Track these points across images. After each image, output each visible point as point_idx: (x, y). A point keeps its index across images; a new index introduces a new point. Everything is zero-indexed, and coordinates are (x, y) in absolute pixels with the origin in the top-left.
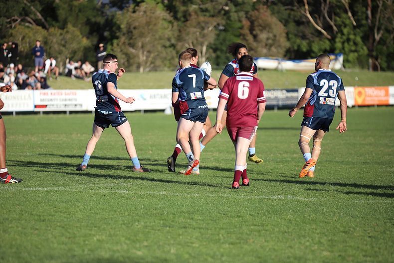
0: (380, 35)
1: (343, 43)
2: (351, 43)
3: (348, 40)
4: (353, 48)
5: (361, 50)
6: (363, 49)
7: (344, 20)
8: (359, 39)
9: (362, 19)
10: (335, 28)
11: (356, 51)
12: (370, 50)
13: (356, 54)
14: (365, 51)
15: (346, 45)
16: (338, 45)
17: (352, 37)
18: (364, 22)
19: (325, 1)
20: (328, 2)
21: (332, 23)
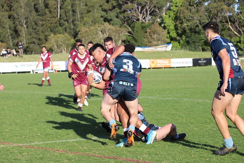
10: (242, 32)
16: (242, 39)
19: (237, 21)
20: (238, 21)
21: (241, 30)
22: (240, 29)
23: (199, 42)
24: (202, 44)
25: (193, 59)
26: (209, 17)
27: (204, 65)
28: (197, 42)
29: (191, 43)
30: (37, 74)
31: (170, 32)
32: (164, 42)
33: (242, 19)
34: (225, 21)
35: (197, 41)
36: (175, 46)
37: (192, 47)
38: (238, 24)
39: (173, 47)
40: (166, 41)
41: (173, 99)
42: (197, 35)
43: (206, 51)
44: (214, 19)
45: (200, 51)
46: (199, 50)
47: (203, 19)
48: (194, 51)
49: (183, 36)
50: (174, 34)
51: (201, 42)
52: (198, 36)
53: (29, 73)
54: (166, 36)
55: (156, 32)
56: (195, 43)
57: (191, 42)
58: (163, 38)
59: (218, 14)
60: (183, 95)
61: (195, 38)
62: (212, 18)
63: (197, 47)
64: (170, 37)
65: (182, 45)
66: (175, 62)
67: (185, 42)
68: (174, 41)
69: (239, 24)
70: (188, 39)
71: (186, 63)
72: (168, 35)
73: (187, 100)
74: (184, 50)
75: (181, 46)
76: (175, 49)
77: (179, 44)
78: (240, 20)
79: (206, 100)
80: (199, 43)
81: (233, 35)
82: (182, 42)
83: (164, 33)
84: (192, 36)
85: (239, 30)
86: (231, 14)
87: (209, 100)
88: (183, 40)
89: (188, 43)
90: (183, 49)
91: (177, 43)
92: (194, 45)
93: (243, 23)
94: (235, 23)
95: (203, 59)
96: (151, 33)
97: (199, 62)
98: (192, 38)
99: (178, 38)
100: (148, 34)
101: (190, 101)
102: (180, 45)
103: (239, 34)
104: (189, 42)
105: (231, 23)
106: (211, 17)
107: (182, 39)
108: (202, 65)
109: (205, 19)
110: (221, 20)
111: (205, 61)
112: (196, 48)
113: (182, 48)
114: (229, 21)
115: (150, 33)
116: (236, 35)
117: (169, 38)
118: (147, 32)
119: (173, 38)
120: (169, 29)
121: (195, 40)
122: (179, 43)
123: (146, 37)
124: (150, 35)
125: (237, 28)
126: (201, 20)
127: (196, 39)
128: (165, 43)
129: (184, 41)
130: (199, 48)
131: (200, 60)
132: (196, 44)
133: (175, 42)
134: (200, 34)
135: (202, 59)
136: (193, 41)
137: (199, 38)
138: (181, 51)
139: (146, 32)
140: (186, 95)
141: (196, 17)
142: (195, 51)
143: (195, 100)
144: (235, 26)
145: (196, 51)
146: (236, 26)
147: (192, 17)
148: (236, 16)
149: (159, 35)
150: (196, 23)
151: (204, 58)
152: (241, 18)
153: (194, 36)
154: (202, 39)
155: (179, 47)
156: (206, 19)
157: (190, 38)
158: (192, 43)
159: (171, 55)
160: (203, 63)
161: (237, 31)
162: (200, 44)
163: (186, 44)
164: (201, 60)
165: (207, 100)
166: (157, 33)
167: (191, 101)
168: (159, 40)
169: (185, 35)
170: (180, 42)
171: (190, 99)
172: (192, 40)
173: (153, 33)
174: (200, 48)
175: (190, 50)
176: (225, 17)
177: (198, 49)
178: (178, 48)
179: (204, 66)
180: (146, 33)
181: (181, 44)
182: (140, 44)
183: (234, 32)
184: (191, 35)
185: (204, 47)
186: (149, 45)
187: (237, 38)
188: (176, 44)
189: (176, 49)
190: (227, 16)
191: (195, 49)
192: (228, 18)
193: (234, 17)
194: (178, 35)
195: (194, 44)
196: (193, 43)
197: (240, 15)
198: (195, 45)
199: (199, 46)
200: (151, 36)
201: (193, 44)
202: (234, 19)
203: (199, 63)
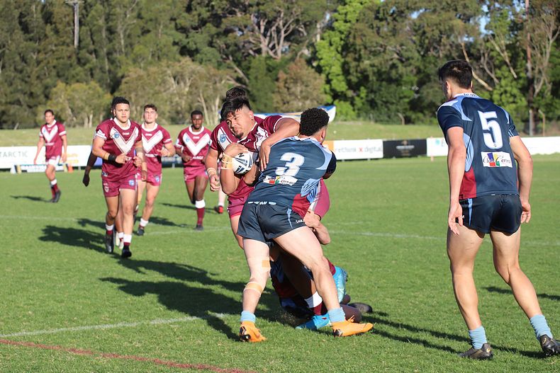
0: (540, 87)
1: (501, 94)
2: (508, 95)
3: (506, 92)
4: (511, 100)
5: (519, 101)
6: (521, 100)
7: (503, 73)
8: (515, 91)
9: (521, 72)
10: (496, 80)
11: (514, 102)
12: (529, 102)
13: (514, 106)
14: (523, 102)
15: (503, 96)
16: (496, 97)
17: (509, 89)
18: (522, 75)
19: (484, 54)
20: (486, 55)
21: (493, 76)
22: (491, 72)
23: (399, 102)
24: (404, 107)
25: (384, 142)
26: (421, 46)
27: (409, 155)
28: (392, 103)
29: (379, 106)
30: (25, 174)
31: (331, 80)
32: (318, 102)
33: (496, 51)
34: (457, 54)
35: (394, 101)
36: (344, 112)
37: (381, 114)
38: (488, 63)
39: (339, 114)
40: (322, 100)
41: (338, 232)
42: (393, 87)
43: (413, 123)
44: (431, 50)
45: (401, 124)
46: (398, 120)
47: (406, 51)
48: (387, 122)
49: (362, 88)
50: (341, 85)
51: (401, 101)
52: (396, 90)
53: (7, 173)
54: (322, 90)
55: (301, 79)
56: (388, 105)
57: (379, 102)
58: (315, 93)
59: (442, 40)
60: (360, 223)
61: (388, 93)
62: (427, 47)
63: (393, 114)
64: (332, 90)
65: (359, 110)
66: (342, 149)
67: (366, 103)
68: (340, 100)
69: (490, 62)
70: (372, 96)
71: (368, 150)
72: (327, 87)
73: (371, 234)
74: (365, 120)
75: (356, 111)
76: (343, 117)
77: (351, 108)
78: (492, 53)
79: (412, 236)
80: (397, 105)
81: (477, 87)
82: (358, 102)
83: (318, 81)
84: (383, 89)
85: (489, 76)
86: (471, 40)
87: (421, 236)
88: (362, 98)
89: (372, 104)
90: (361, 119)
91: (348, 104)
92: (386, 109)
93: (497, 59)
94: (480, 59)
95: (407, 141)
96: (288, 81)
97: (399, 147)
98: (381, 93)
99: (350, 93)
100: (281, 84)
101: (378, 237)
102: (354, 110)
103: (488, 84)
104: (376, 103)
105: (470, 59)
106: (425, 46)
107: (358, 96)
108: (404, 155)
109: (411, 51)
110: (448, 53)
111: (412, 147)
112: (392, 117)
113: (359, 116)
114: (465, 54)
115: (286, 83)
116: (482, 87)
117: (330, 94)
118: (280, 80)
119: (340, 94)
120: (329, 74)
121: (390, 99)
122: (353, 104)
123: (276, 90)
124: (285, 87)
125: (484, 70)
126: (402, 52)
127: (391, 97)
128: (321, 104)
129: (363, 100)
130: (398, 116)
131: (399, 143)
132: (390, 106)
133: (342, 102)
134: (401, 85)
135: (405, 143)
136: (384, 99)
137: (399, 94)
138: (357, 122)
139: (277, 80)
140: (368, 224)
141: (391, 45)
142: (389, 124)
143: (388, 235)
144: (479, 66)
145: (392, 124)
146: (481, 66)
147: (381, 46)
148: (484, 44)
149: (307, 86)
150: (392, 59)
151: (409, 138)
152: (494, 47)
153: (386, 88)
154: (405, 97)
155: (353, 114)
156: (413, 50)
157: (377, 94)
158: (382, 105)
159: (335, 132)
160: (407, 151)
161: (486, 79)
162: (399, 107)
163: (369, 108)
164: (403, 145)
165: (417, 236)
166: (303, 83)
167: (380, 237)
168: (306, 98)
169: (365, 87)
170: (355, 102)
171: (377, 232)
172: (382, 97)
173: (293, 83)
174: (401, 116)
175: (376, 121)
176: (458, 46)
177: (395, 119)
178: (349, 117)
179: (410, 157)
180: (276, 83)
181: (356, 107)
182: (262, 107)
183: (477, 80)
184: (380, 86)
185: (409, 114)
186: (283, 108)
187: (484, 94)
188: (346, 106)
189: (345, 118)
190: (463, 44)
191: (389, 120)
192: (463, 48)
193: (478, 47)
194: (351, 86)
195: (387, 107)
196: (384, 104)
197: (492, 42)
198: (389, 109)
199: (398, 111)
200: (288, 89)
201: (383, 107)
202: (479, 50)
203: (397, 150)
